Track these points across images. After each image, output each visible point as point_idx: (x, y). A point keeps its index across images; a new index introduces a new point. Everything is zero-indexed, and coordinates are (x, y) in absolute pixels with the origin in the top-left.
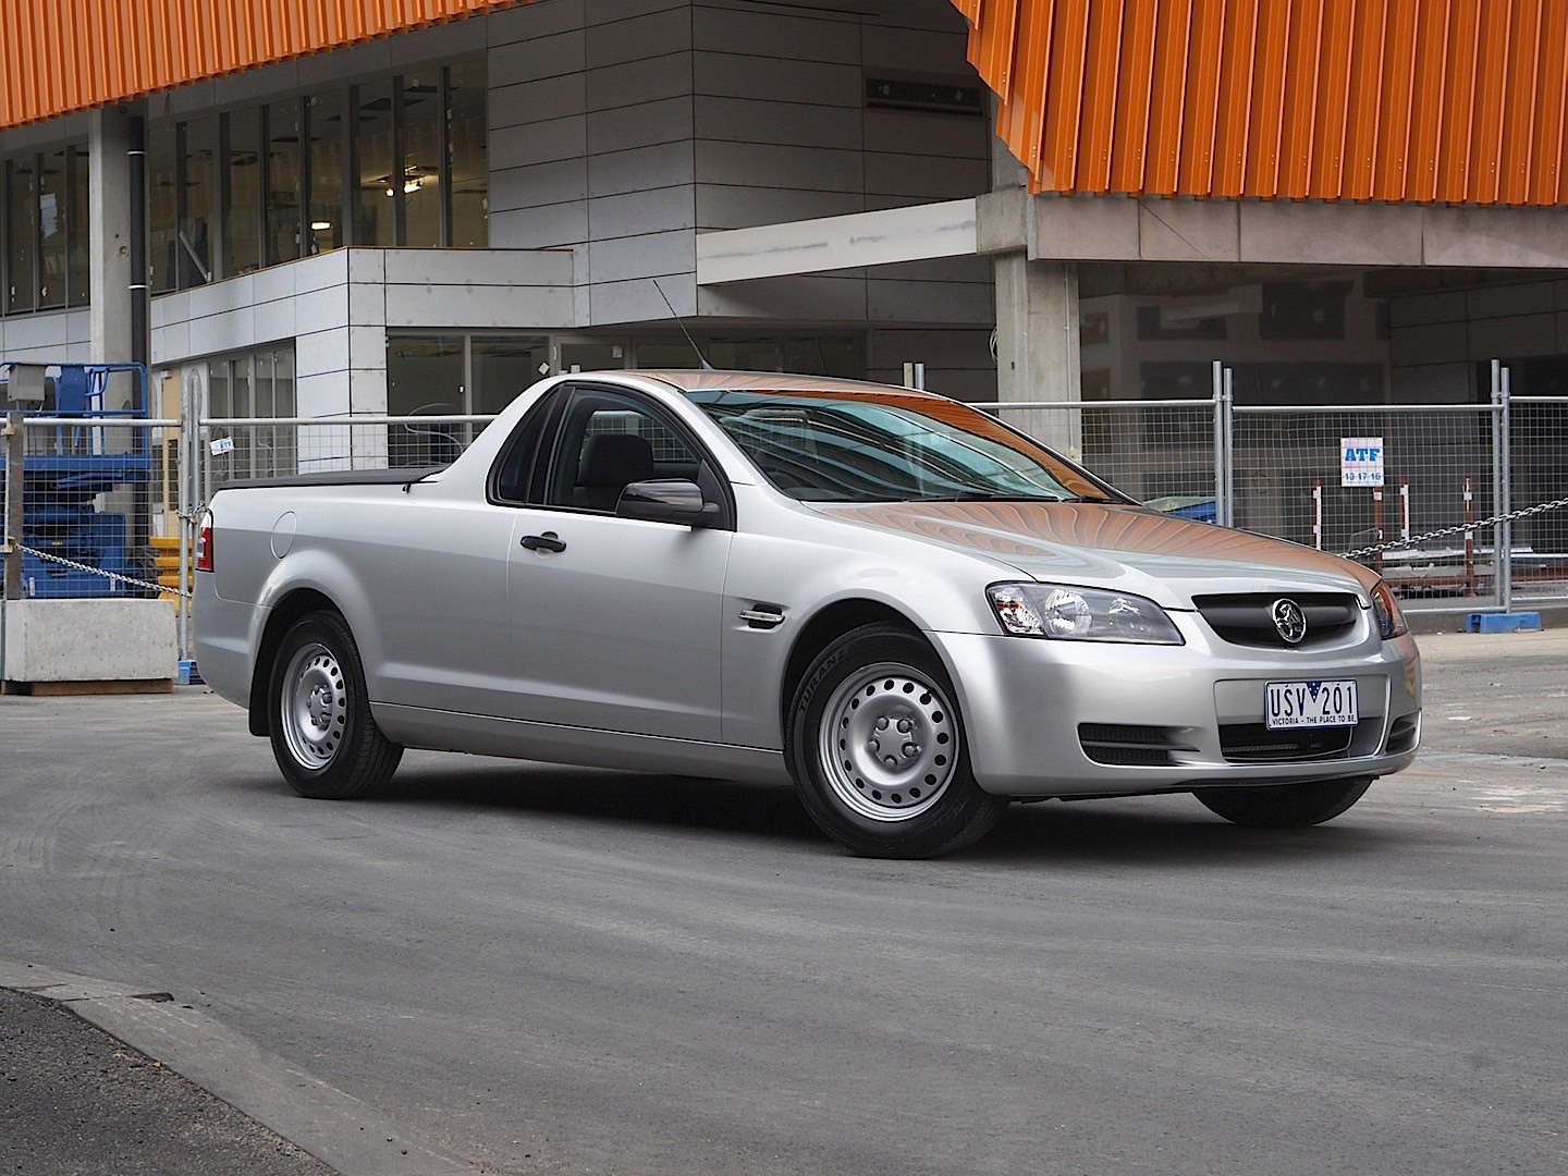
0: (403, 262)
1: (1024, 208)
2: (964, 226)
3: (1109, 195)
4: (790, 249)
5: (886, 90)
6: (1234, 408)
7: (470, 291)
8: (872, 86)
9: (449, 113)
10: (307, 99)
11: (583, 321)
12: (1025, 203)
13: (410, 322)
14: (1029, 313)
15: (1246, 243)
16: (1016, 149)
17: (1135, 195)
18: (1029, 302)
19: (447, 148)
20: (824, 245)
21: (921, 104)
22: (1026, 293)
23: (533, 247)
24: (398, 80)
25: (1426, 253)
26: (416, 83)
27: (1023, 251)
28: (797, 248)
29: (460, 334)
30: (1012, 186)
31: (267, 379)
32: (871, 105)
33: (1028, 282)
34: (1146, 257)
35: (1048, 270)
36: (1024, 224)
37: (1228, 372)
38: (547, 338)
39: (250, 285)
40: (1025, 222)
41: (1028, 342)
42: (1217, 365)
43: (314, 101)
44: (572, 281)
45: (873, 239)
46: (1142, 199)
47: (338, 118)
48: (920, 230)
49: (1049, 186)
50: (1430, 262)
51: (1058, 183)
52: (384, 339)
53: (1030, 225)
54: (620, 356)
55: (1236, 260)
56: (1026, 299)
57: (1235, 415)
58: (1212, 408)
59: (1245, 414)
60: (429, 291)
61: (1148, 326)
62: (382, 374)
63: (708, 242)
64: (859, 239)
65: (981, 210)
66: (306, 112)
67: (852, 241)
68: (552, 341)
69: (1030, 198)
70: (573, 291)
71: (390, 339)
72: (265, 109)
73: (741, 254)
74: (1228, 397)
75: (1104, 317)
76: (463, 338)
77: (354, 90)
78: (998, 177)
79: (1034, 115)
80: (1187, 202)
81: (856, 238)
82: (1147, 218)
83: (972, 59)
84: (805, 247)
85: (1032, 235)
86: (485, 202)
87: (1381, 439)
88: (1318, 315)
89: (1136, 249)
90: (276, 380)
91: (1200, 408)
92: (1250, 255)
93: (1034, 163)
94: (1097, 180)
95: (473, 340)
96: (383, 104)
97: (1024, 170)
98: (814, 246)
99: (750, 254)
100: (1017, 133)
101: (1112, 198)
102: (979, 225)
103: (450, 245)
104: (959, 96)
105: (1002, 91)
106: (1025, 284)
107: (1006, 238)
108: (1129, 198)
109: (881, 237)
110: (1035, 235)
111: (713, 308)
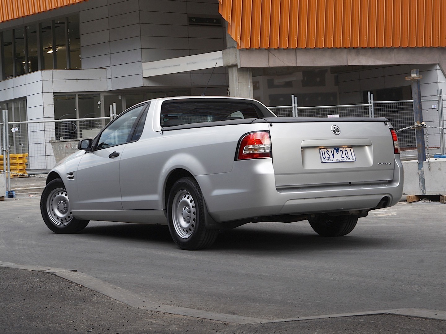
0: (58, 74)
1: (236, 53)
2: (219, 59)
3: (260, 49)
4: (169, 66)
5: (194, 20)
6: (298, 108)
7: (77, 81)
8: (190, 19)
9: (69, 30)
10: (26, 27)
11: (110, 89)
12: (236, 52)
13: (60, 91)
14: (239, 83)
15: (298, 61)
16: (233, 37)
17: (267, 49)
18: (238, 79)
19: (68, 40)
20: (179, 65)
21: (204, 24)
22: (237, 77)
23: (94, 68)
24: (53, 21)
25: (348, 62)
26: (58, 22)
27: (236, 65)
28: (171, 66)
29: (75, 94)
30: (232, 47)
31: (18, 108)
32: (190, 25)
33: (238, 74)
34: (271, 66)
35: (243, 70)
36: (236, 58)
37: (296, 98)
38: (100, 94)
39: (11, 82)
40: (237, 57)
41: (239, 91)
42: (293, 96)
43: (28, 28)
44: (106, 77)
45: (193, 63)
46: (269, 49)
47: (35, 32)
48: (206, 60)
49: (243, 47)
50: (350, 64)
51: (246, 46)
52: (53, 96)
53: (238, 58)
54: (121, 98)
55: (296, 66)
56: (237, 79)
57: (298, 110)
58: (292, 108)
59: (301, 110)
60: (65, 82)
61: (271, 85)
62: (53, 106)
63: (146, 65)
64: (189, 63)
65: (224, 54)
66: (26, 30)
67: (187, 64)
68: (101, 94)
69: (238, 50)
70: (107, 80)
71: (54, 96)
72: (14, 30)
73: (155, 68)
74: (296, 105)
75: (258, 82)
76: (75, 95)
77: (40, 24)
78: (228, 45)
79: (238, 27)
80: (282, 50)
81: (188, 63)
82: (271, 55)
83: (220, 12)
84: (174, 66)
85: (238, 61)
86: (80, 55)
87: (339, 115)
88: (318, 79)
89: (268, 64)
90: (20, 108)
91: (288, 108)
92: (300, 64)
93: (239, 41)
94: (256, 45)
95: (78, 95)
96: (49, 28)
97: (236, 43)
98: (176, 65)
99: (158, 68)
100: (234, 33)
101: (261, 50)
102: (223, 58)
103: (70, 68)
104: (215, 21)
105: (229, 21)
106: (237, 75)
107: (231, 62)
108: (265, 49)
109: (195, 62)
110: (239, 61)
111: (148, 84)
